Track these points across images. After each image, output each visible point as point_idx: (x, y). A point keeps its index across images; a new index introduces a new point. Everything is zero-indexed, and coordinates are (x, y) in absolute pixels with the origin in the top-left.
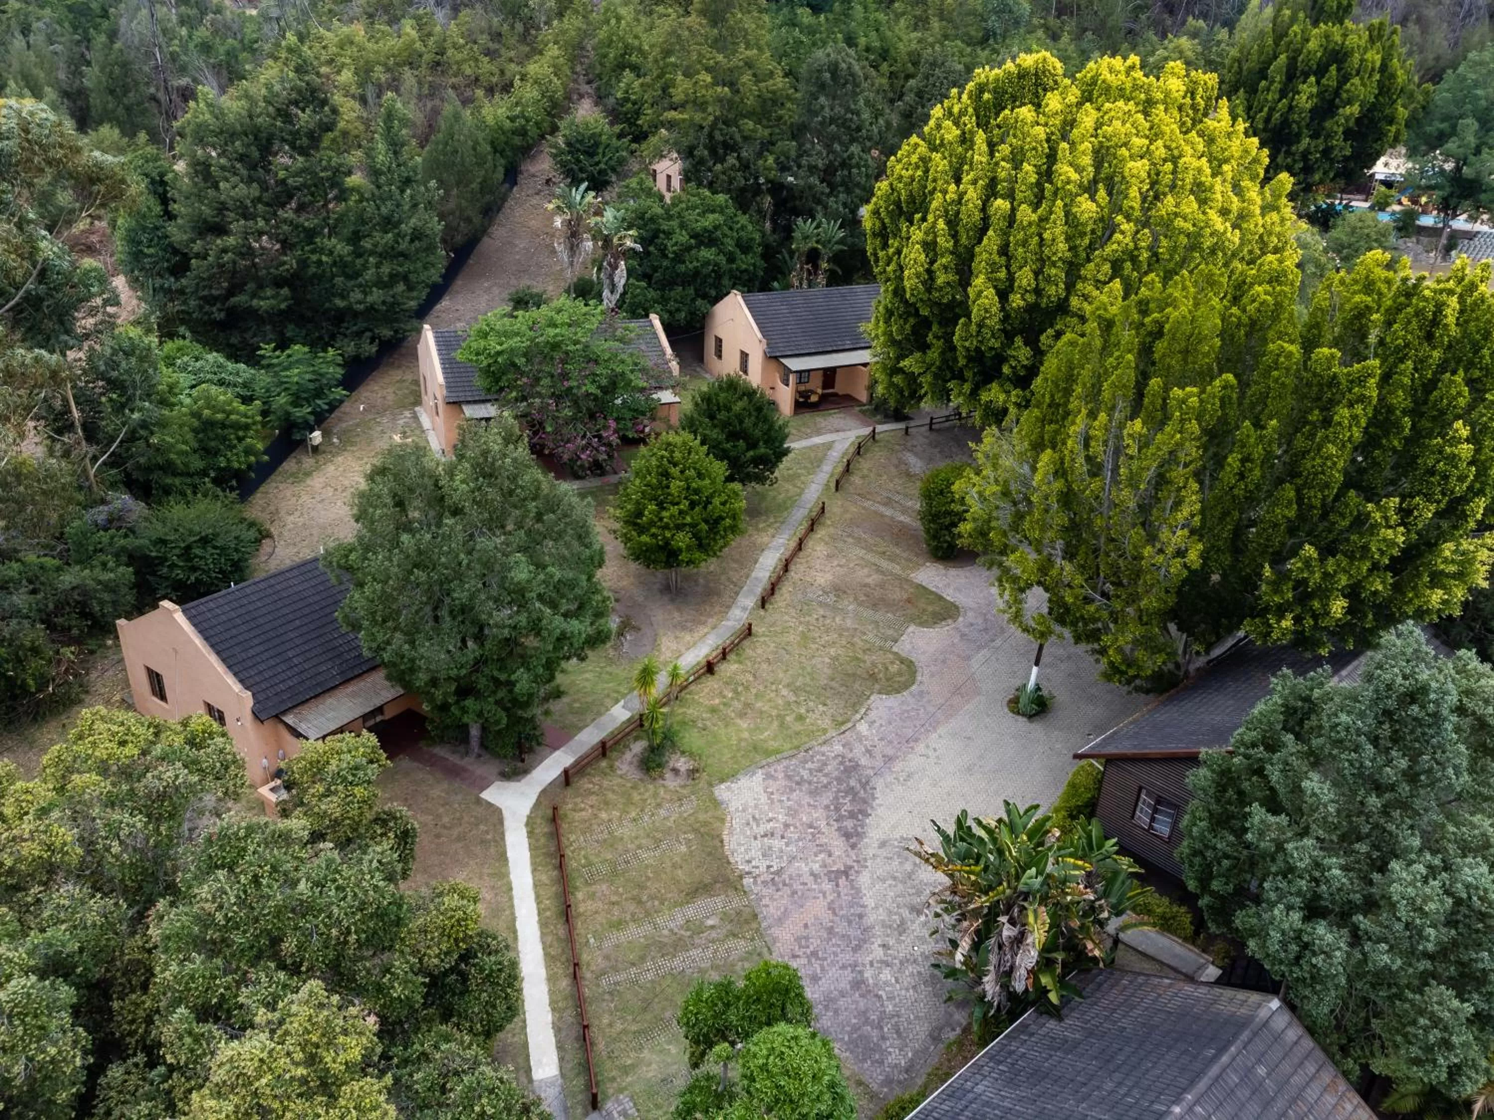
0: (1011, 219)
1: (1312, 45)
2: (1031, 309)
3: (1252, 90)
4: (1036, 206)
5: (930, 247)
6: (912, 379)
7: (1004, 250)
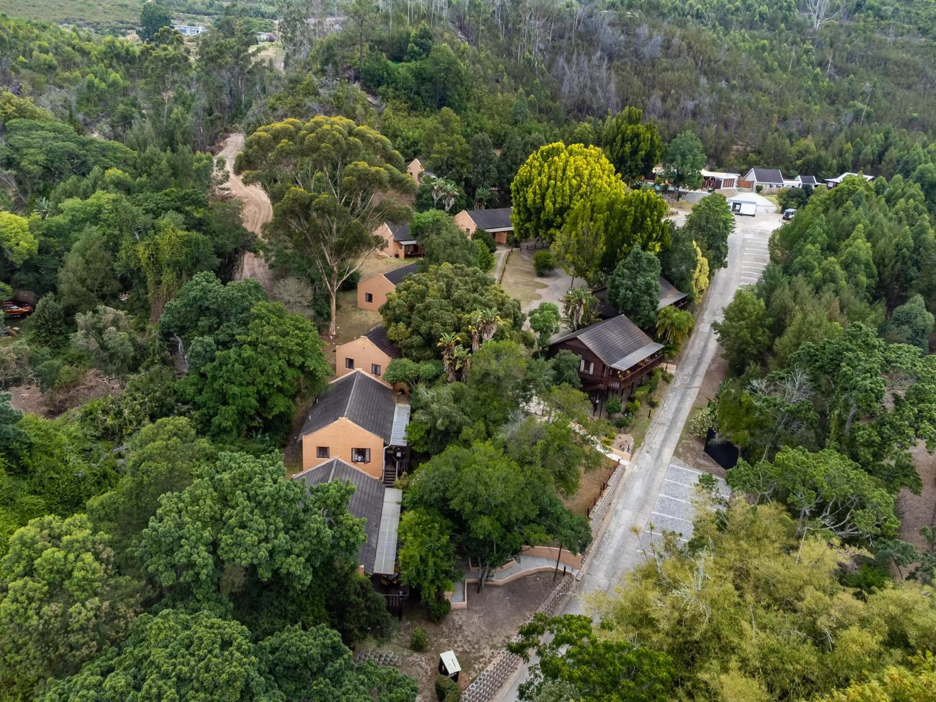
0: (555, 185)
1: (628, 132)
2: (561, 208)
3: (612, 146)
4: (562, 182)
5: (534, 193)
6: (527, 230)
7: (553, 193)
